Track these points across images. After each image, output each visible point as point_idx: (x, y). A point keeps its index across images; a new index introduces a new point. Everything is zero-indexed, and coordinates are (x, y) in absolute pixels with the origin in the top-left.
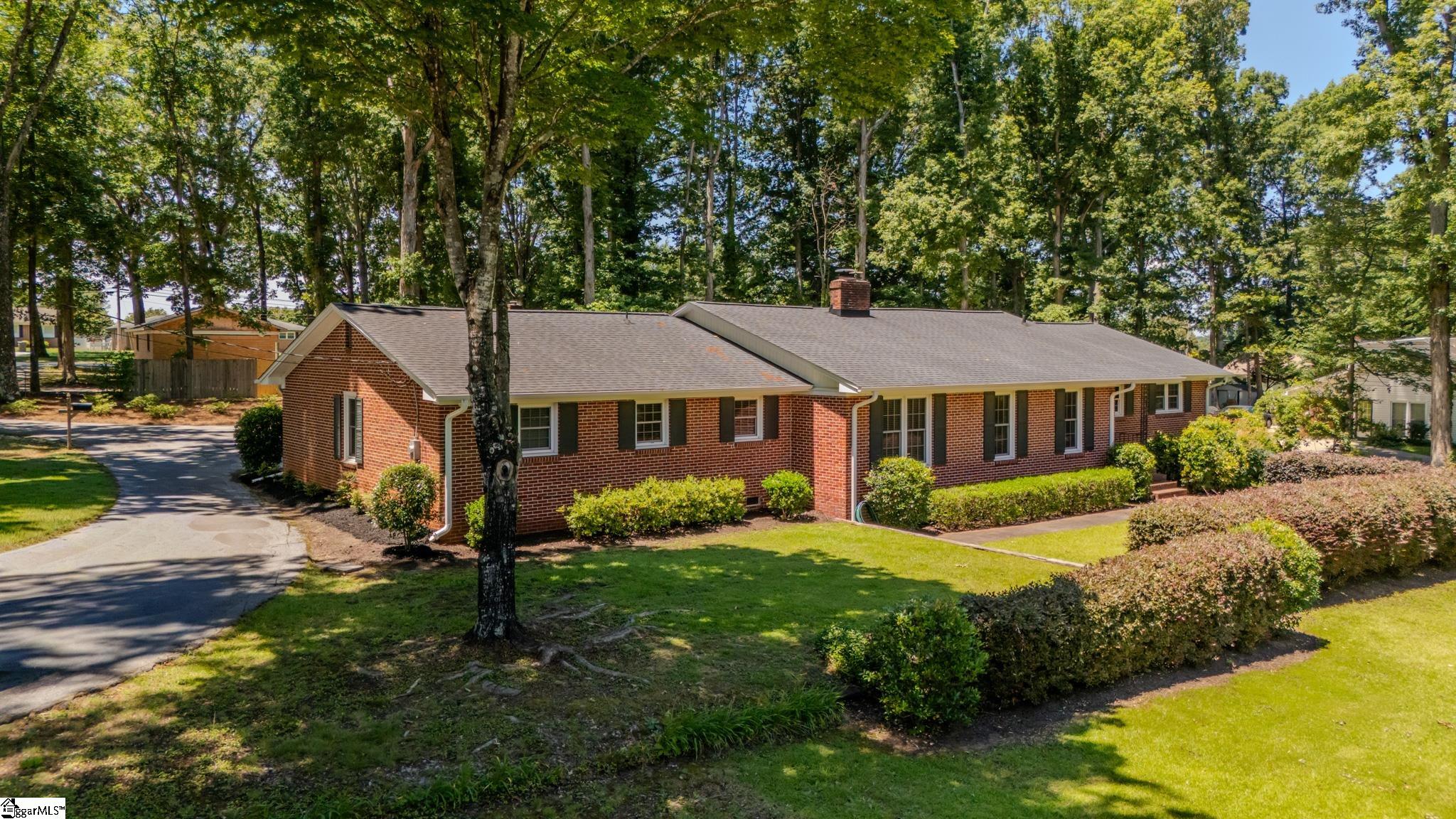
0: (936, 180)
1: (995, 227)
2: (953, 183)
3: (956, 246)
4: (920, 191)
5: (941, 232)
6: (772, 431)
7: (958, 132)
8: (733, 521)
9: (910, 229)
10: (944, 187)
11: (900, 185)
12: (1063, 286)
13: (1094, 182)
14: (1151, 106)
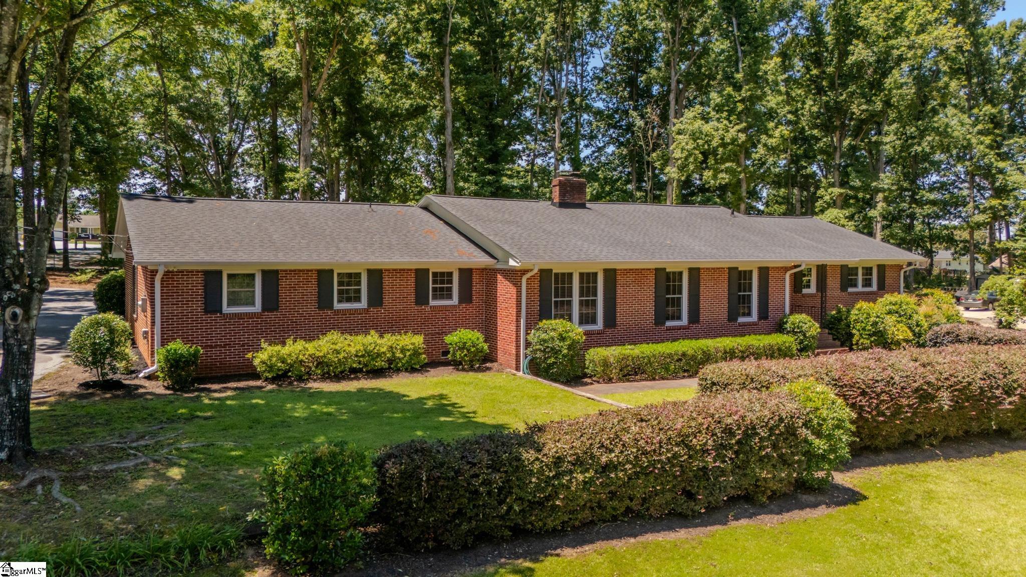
0: (719, 109)
1: (765, 145)
2: (731, 112)
3: (733, 161)
4: (706, 118)
5: (721, 149)
6: (466, 296)
7: (737, 71)
8: (412, 369)
9: (694, 148)
10: (725, 114)
11: (689, 114)
12: (841, 194)
13: (863, 111)
14: (910, 48)
